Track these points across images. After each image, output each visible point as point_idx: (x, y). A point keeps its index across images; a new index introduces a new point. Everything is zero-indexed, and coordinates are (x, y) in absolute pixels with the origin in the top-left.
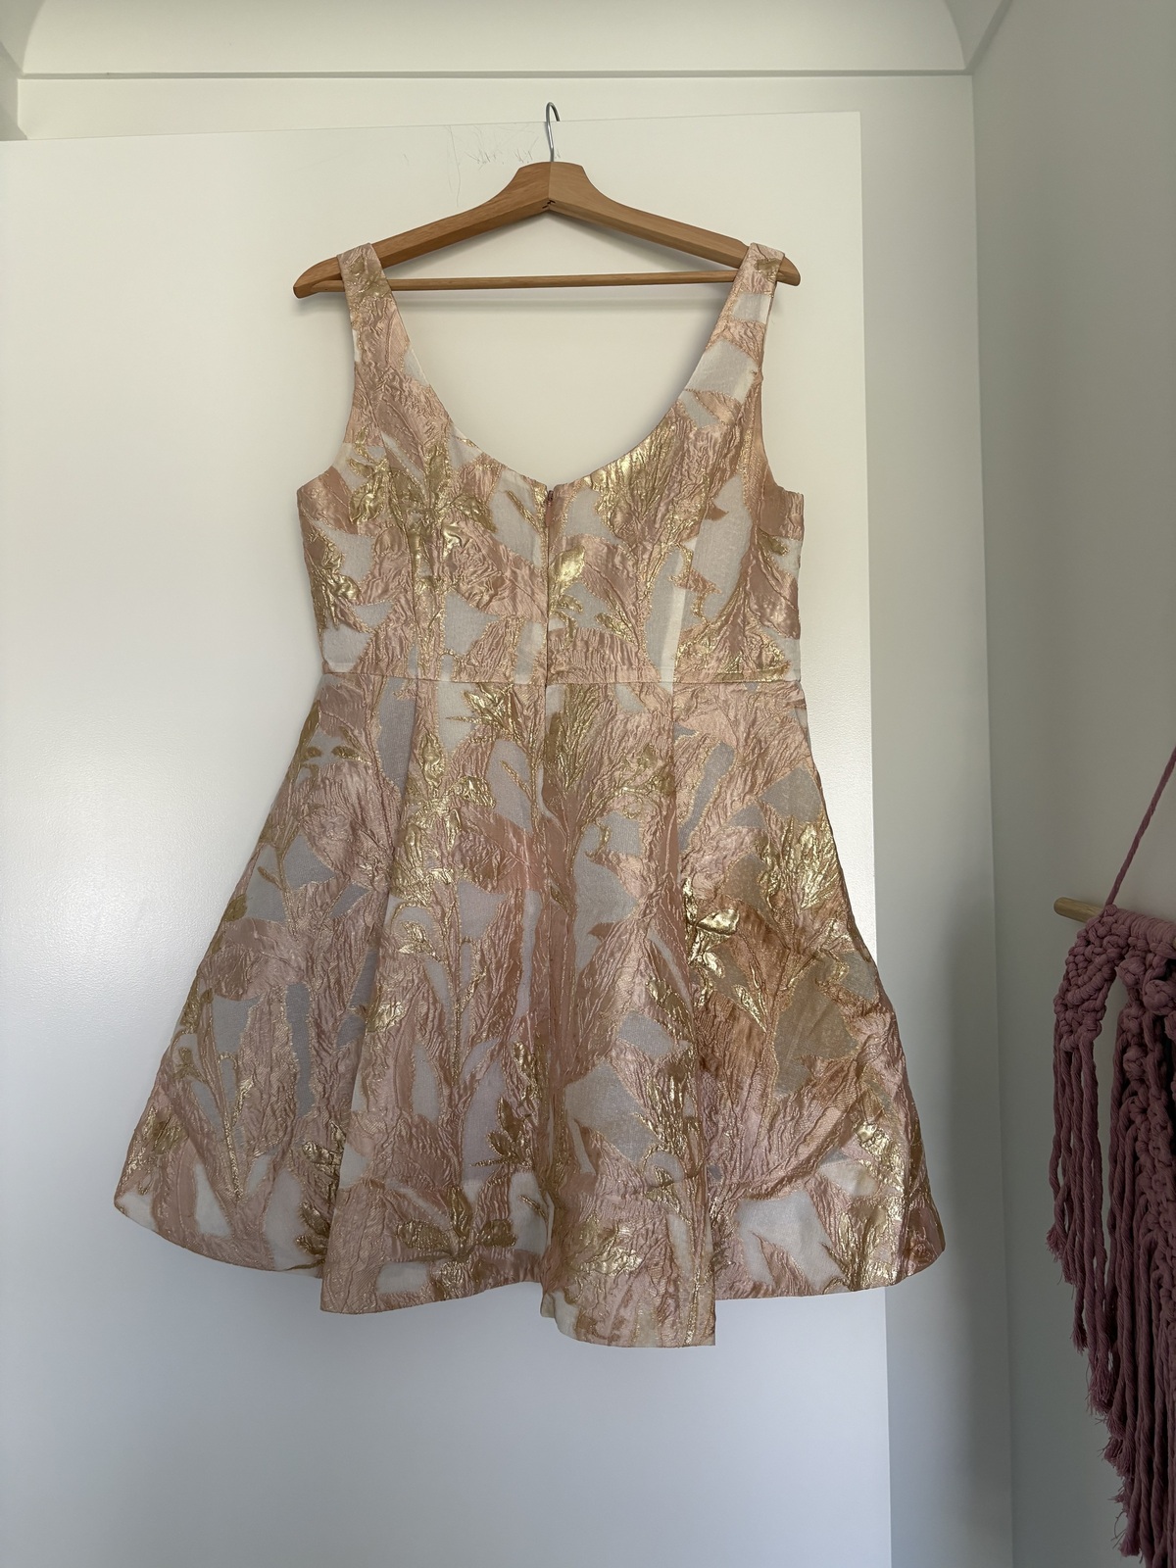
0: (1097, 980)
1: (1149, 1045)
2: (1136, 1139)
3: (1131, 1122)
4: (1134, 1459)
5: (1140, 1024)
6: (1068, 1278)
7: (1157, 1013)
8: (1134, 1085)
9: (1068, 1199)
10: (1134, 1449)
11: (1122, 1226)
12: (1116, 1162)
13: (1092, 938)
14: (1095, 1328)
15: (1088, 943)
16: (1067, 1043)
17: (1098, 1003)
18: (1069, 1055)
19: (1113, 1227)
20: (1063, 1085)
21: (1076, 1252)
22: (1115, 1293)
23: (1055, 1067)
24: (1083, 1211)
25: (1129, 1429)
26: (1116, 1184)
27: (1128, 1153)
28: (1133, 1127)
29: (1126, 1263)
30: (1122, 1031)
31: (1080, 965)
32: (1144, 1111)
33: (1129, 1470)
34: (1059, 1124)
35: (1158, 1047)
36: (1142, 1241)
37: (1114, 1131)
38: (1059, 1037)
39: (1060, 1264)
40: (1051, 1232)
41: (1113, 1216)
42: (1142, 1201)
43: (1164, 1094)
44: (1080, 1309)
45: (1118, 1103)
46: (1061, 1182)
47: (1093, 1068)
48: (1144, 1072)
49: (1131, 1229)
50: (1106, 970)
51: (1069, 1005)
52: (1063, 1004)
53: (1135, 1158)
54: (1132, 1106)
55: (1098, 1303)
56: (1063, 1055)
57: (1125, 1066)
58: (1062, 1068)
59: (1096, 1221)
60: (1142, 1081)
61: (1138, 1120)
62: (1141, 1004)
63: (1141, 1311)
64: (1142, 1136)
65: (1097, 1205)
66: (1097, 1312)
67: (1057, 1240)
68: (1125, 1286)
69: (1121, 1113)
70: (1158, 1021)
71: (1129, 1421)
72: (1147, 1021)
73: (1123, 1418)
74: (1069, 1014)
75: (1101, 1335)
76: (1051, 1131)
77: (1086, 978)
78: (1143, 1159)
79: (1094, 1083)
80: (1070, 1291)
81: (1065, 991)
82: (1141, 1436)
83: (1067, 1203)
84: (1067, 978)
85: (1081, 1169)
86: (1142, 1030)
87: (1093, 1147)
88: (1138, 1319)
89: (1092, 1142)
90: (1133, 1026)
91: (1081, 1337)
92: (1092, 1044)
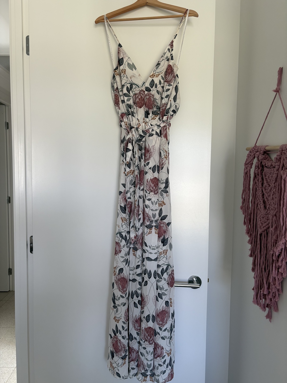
0: (252, 158)
1: (260, 167)
2: (257, 186)
3: (256, 183)
4: (252, 241)
5: (258, 164)
6: (243, 214)
7: (261, 161)
8: (257, 176)
9: (244, 200)
10: (252, 239)
11: (253, 201)
12: (253, 190)
13: (252, 151)
14: (247, 220)
15: (251, 152)
16: (246, 171)
17: (252, 162)
18: (246, 173)
19: (251, 202)
20: (245, 179)
21: (245, 208)
22: (251, 213)
23: (244, 177)
24: (246, 201)
25: (252, 236)
26: (253, 194)
27: (255, 188)
28: (256, 184)
29: (253, 207)
30: (256, 167)
31: (249, 156)
32: (258, 180)
33: (251, 243)
34: (244, 187)
35: (261, 167)
36: (256, 203)
37: (253, 185)
38: (245, 170)
39: (242, 212)
40: (241, 206)
41: (252, 200)
42: (257, 196)
43: (261, 175)
44: (245, 218)
45: (254, 180)
46: (243, 197)
47: (250, 175)
48: (258, 172)
49: (254, 202)
50: (253, 156)
51: (247, 164)
52: (246, 164)
53: (256, 189)
54: (256, 180)
55: (248, 216)
56: (245, 173)
57: (255, 172)
58: (245, 176)
59: (249, 202)
60: (258, 175)
61: (257, 182)
62: (259, 161)
63: (255, 215)
64: (257, 184)
65: (249, 199)
66: (248, 217)
67: (242, 208)
68: (253, 211)
69: (254, 181)
70: (261, 162)
71: (252, 235)
72: (260, 163)
73: (251, 235)
74: (247, 165)
75: (248, 221)
76: (242, 188)
77: (250, 158)
78: (258, 189)
79: (250, 177)
80: (244, 216)
81: (246, 162)
82: (254, 236)
83: (244, 201)
84: (247, 159)
85: (247, 193)
86: (259, 165)
87: (249, 189)
88: (255, 217)
89: (249, 188)
90: (257, 164)
91: (245, 223)
92: (250, 170)
